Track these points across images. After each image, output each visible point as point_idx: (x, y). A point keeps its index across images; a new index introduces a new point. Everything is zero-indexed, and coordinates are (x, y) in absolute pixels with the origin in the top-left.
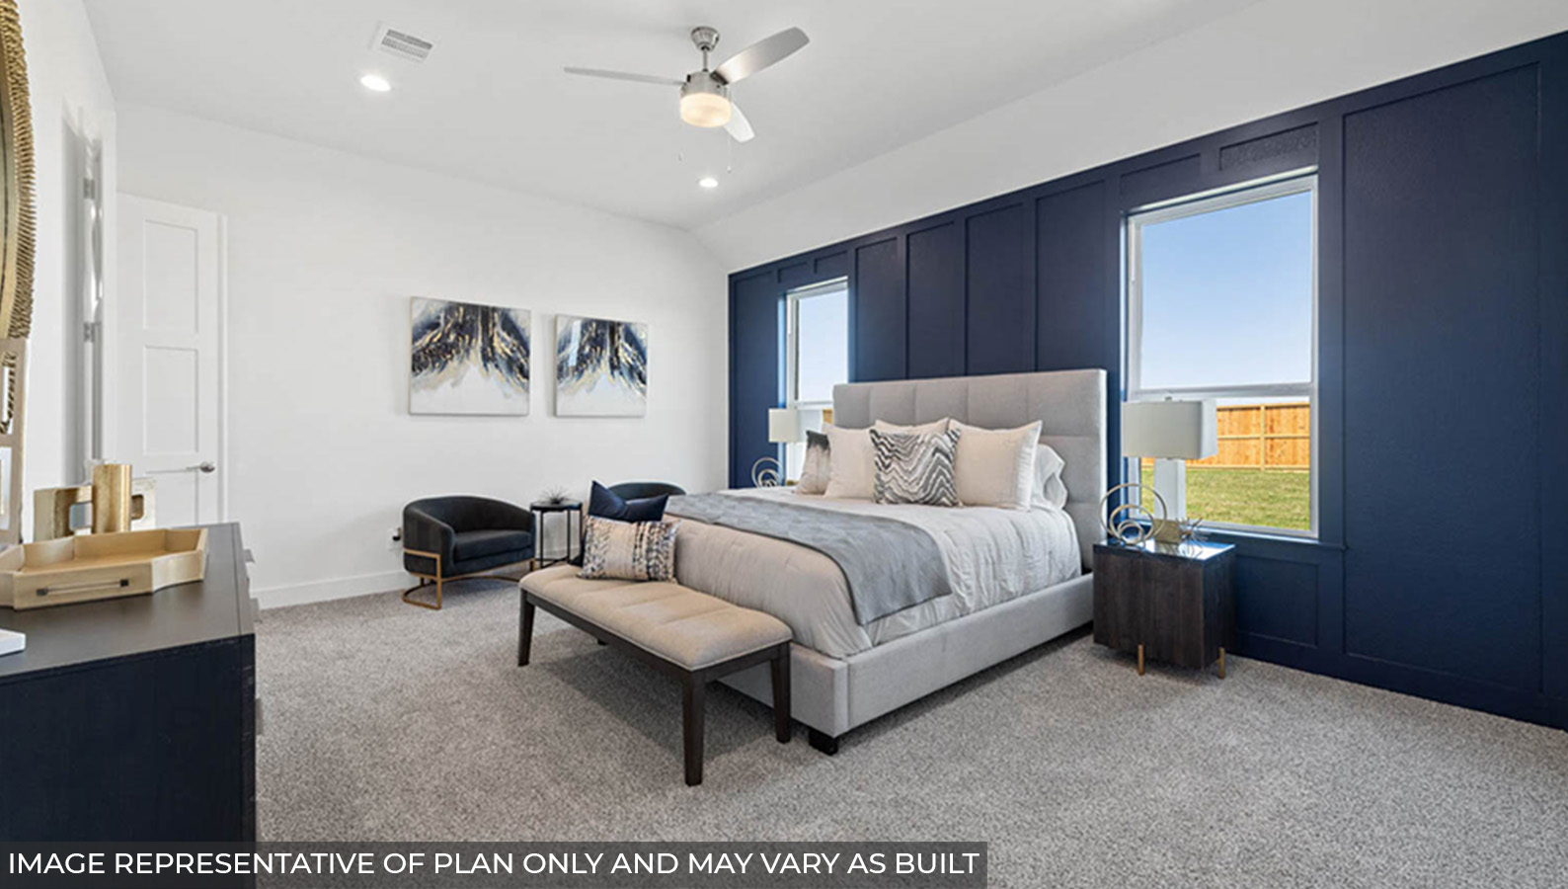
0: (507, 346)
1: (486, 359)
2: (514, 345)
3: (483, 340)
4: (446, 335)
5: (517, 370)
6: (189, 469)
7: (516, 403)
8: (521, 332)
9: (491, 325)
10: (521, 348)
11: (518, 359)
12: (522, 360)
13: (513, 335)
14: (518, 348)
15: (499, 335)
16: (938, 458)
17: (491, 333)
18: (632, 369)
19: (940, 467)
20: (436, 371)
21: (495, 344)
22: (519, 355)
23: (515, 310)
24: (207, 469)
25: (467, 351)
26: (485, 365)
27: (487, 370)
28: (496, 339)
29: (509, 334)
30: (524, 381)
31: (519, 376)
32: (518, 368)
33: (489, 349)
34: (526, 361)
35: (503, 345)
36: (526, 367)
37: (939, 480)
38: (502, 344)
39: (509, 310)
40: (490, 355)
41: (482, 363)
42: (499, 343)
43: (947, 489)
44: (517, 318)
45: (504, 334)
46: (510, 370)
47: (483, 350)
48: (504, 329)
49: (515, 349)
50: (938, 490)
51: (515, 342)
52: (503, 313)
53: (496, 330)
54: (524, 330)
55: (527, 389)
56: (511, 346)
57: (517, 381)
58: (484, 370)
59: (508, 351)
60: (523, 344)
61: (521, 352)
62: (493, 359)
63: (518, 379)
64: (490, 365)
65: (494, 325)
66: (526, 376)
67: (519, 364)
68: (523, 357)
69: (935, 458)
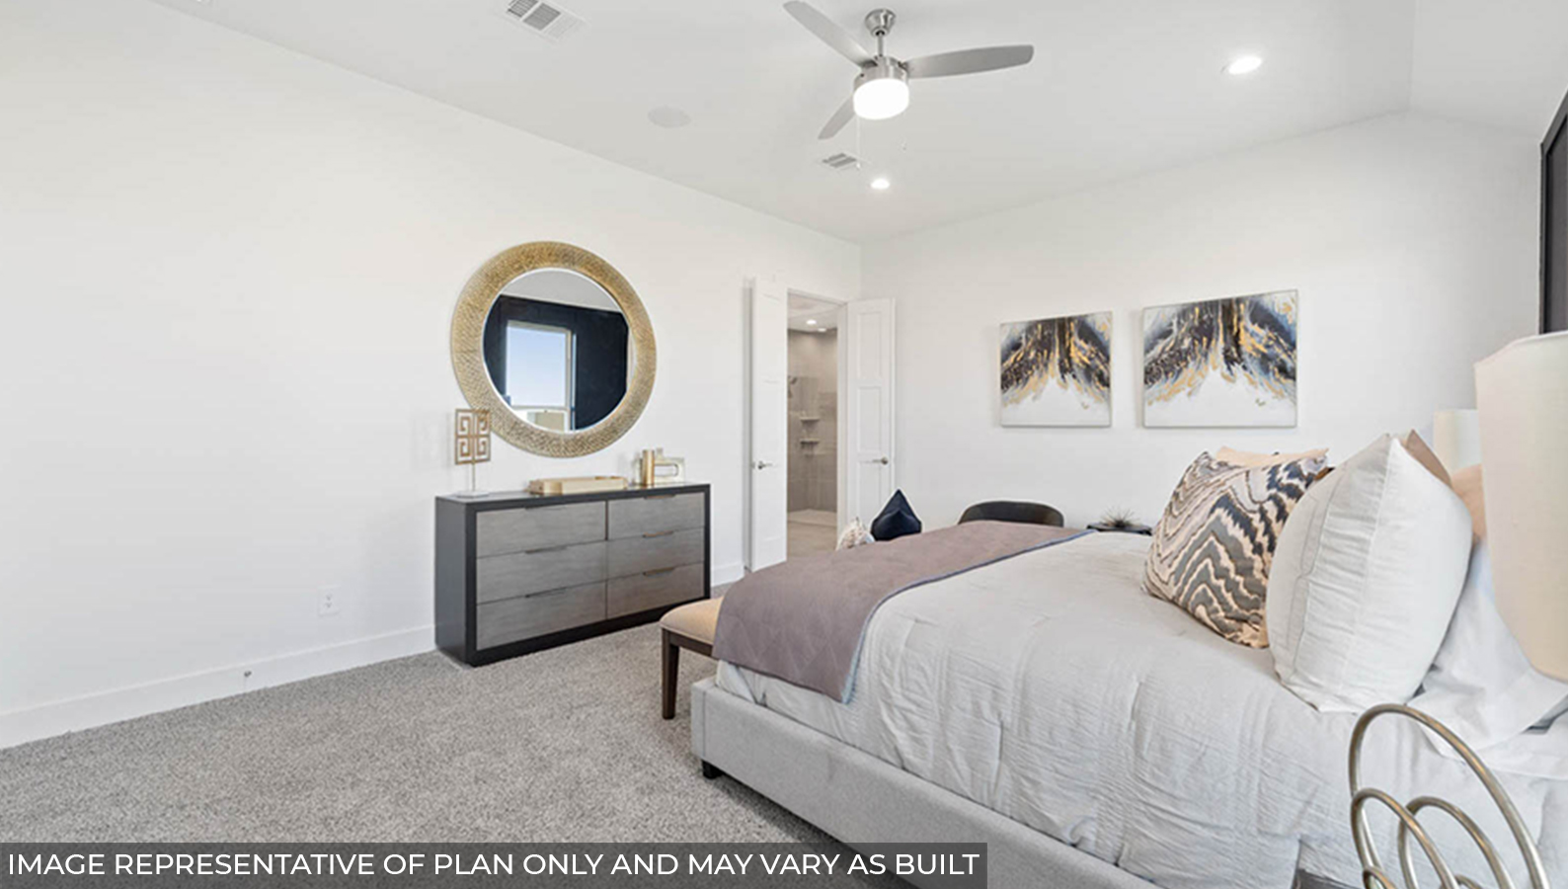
0: (1085, 355)
1: (1063, 370)
2: (1092, 352)
3: (1060, 352)
4: (1027, 353)
5: (1096, 379)
6: (875, 461)
7: (1097, 413)
8: (1099, 337)
9: (1067, 336)
10: (1100, 354)
11: (1097, 367)
12: (1102, 367)
13: (1090, 343)
14: (1097, 355)
15: (1075, 344)
16: (1218, 518)
17: (1067, 344)
18: (1265, 360)
19: (1212, 538)
20: (1020, 387)
21: (1072, 354)
22: (1098, 362)
23: (1092, 315)
24: (885, 462)
25: (1046, 365)
26: (1063, 377)
27: (1065, 381)
28: (1073, 349)
29: (1086, 342)
30: (1105, 389)
31: (1098, 384)
32: (1098, 377)
33: (1066, 361)
34: (1106, 368)
35: (1080, 354)
36: (1106, 374)
37: (1201, 566)
38: (1080, 351)
39: (1086, 316)
40: (1067, 366)
41: (1059, 376)
42: (1076, 352)
43: (1216, 590)
44: (1094, 323)
45: (1081, 343)
46: (1089, 378)
47: (1061, 362)
48: (1081, 337)
49: (1093, 356)
50: (1193, 587)
51: (1093, 349)
52: (1079, 321)
53: (1073, 339)
54: (1102, 334)
55: (1108, 399)
56: (1088, 353)
57: (1097, 391)
58: (1061, 381)
59: (1085, 359)
60: (1102, 349)
61: (1099, 358)
62: (1071, 370)
63: (1098, 388)
64: (1068, 376)
65: (1071, 335)
66: (1107, 384)
67: (1097, 370)
68: (1103, 363)
69: (1213, 517)
